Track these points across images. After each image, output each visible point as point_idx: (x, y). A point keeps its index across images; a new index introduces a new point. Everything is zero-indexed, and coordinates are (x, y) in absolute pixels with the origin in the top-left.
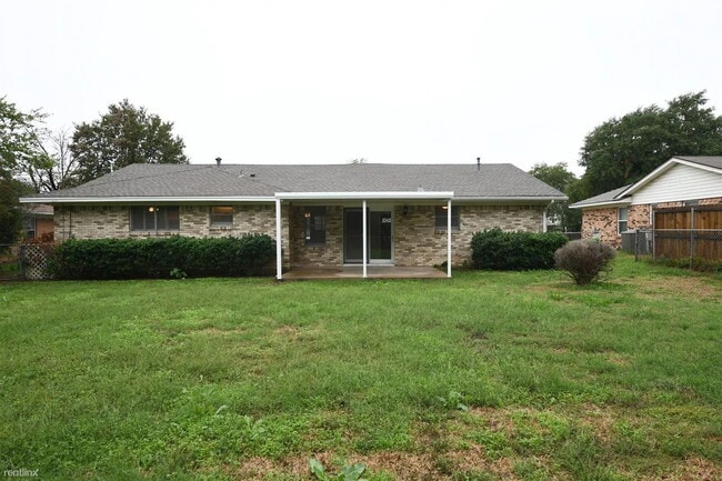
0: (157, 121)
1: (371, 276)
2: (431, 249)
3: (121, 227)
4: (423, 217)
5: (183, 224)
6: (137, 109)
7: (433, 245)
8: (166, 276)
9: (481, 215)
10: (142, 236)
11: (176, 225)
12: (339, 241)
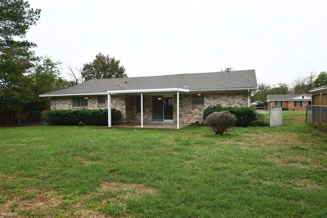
0: (113, 60)
1: (145, 127)
2: (190, 115)
3: (70, 105)
4: (186, 100)
5: (89, 104)
6: (106, 56)
7: (191, 113)
8: (77, 124)
9: (215, 98)
10: (76, 108)
11: (86, 105)
12: (150, 111)
